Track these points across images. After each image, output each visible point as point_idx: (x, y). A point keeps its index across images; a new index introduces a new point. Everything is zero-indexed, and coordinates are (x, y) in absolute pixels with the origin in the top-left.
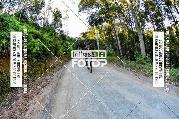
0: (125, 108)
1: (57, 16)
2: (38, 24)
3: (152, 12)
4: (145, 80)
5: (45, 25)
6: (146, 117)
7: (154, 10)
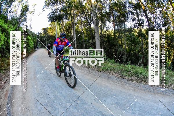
0: (72, 101)
1: (25, 9)
2: (7, 17)
3: (117, 14)
4: (96, 75)
5: (12, 19)
6: (95, 111)
7: (119, 12)
